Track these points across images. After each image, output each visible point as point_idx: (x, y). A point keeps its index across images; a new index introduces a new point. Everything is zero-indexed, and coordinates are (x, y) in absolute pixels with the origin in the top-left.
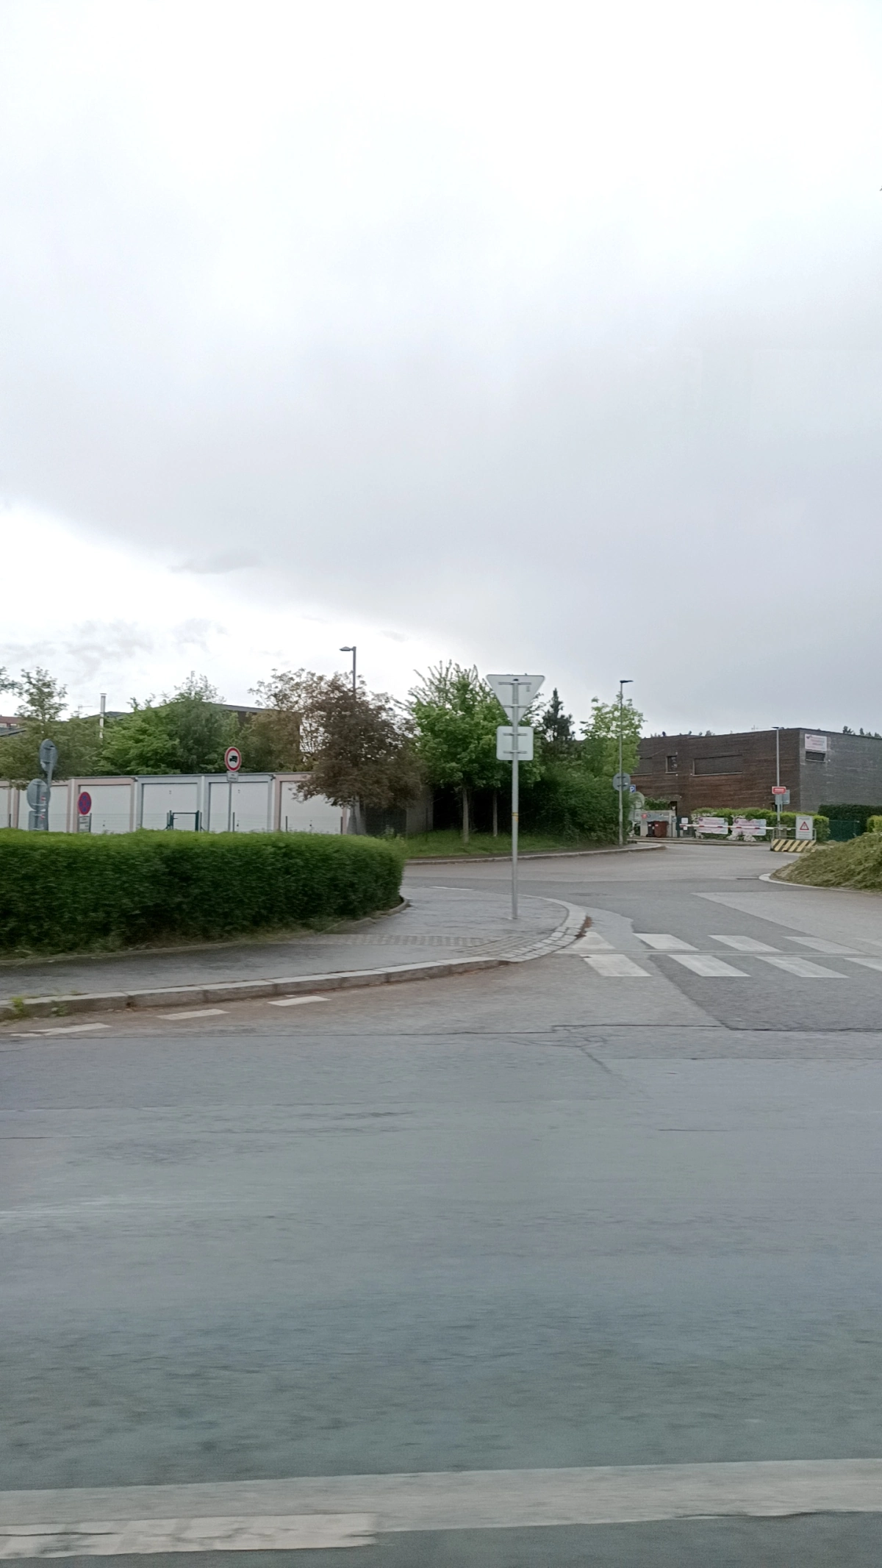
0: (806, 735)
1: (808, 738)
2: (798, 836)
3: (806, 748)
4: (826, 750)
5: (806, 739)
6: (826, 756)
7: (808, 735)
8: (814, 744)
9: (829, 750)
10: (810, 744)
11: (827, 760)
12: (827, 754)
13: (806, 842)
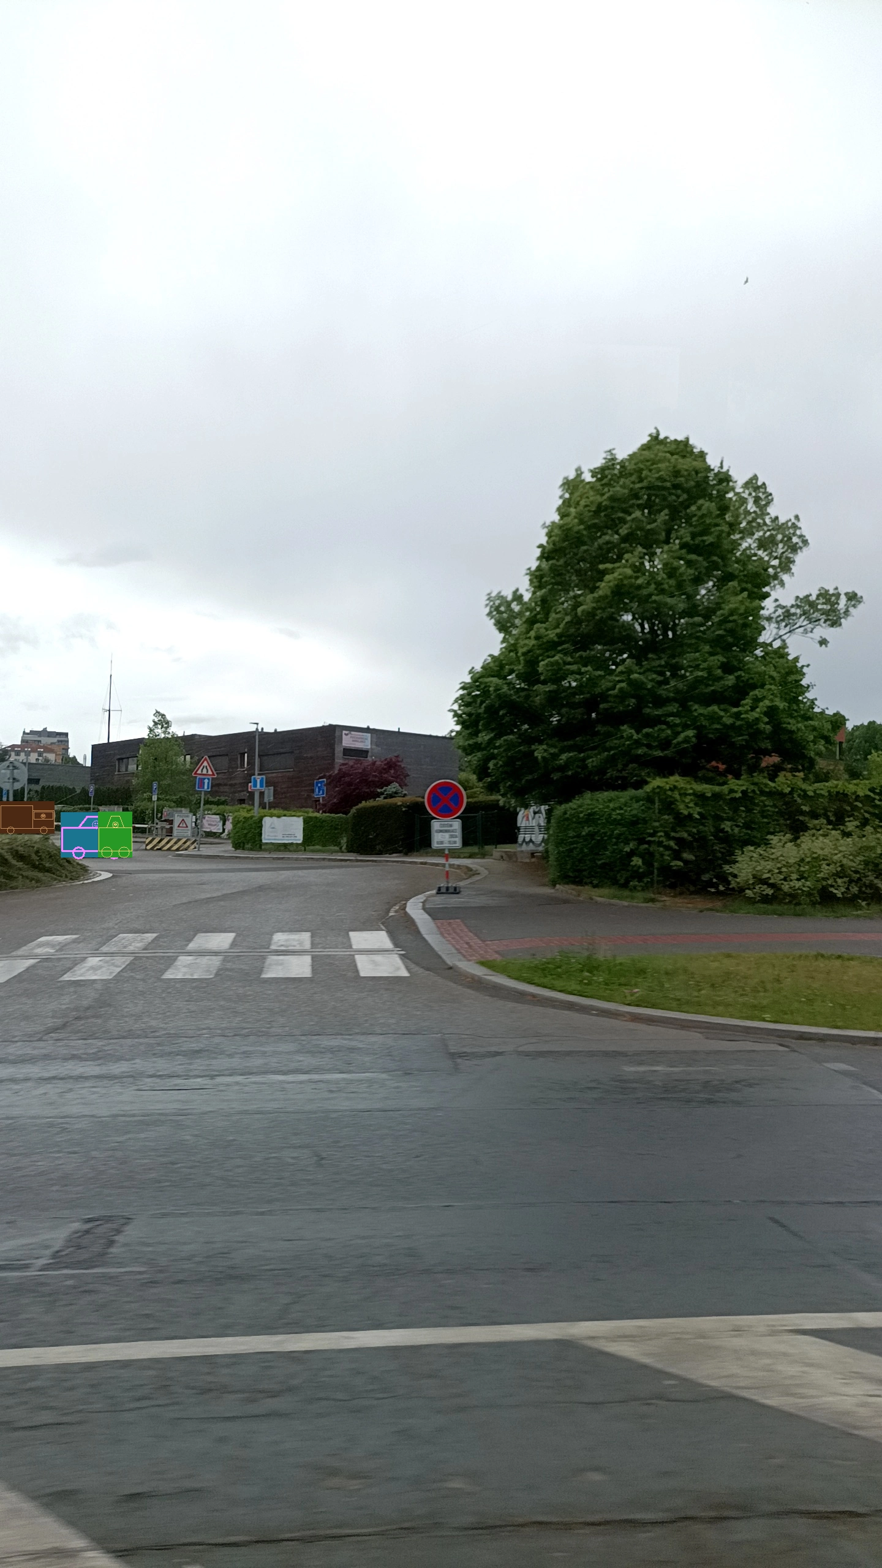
0: (344, 732)
1: (346, 735)
2: (175, 833)
3: (344, 744)
4: (369, 747)
5: (344, 736)
6: (370, 754)
7: (347, 732)
8: (353, 741)
9: (374, 747)
10: (347, 741)
11: (372, 757)
12: (370, 751)
13: (184, 840)
